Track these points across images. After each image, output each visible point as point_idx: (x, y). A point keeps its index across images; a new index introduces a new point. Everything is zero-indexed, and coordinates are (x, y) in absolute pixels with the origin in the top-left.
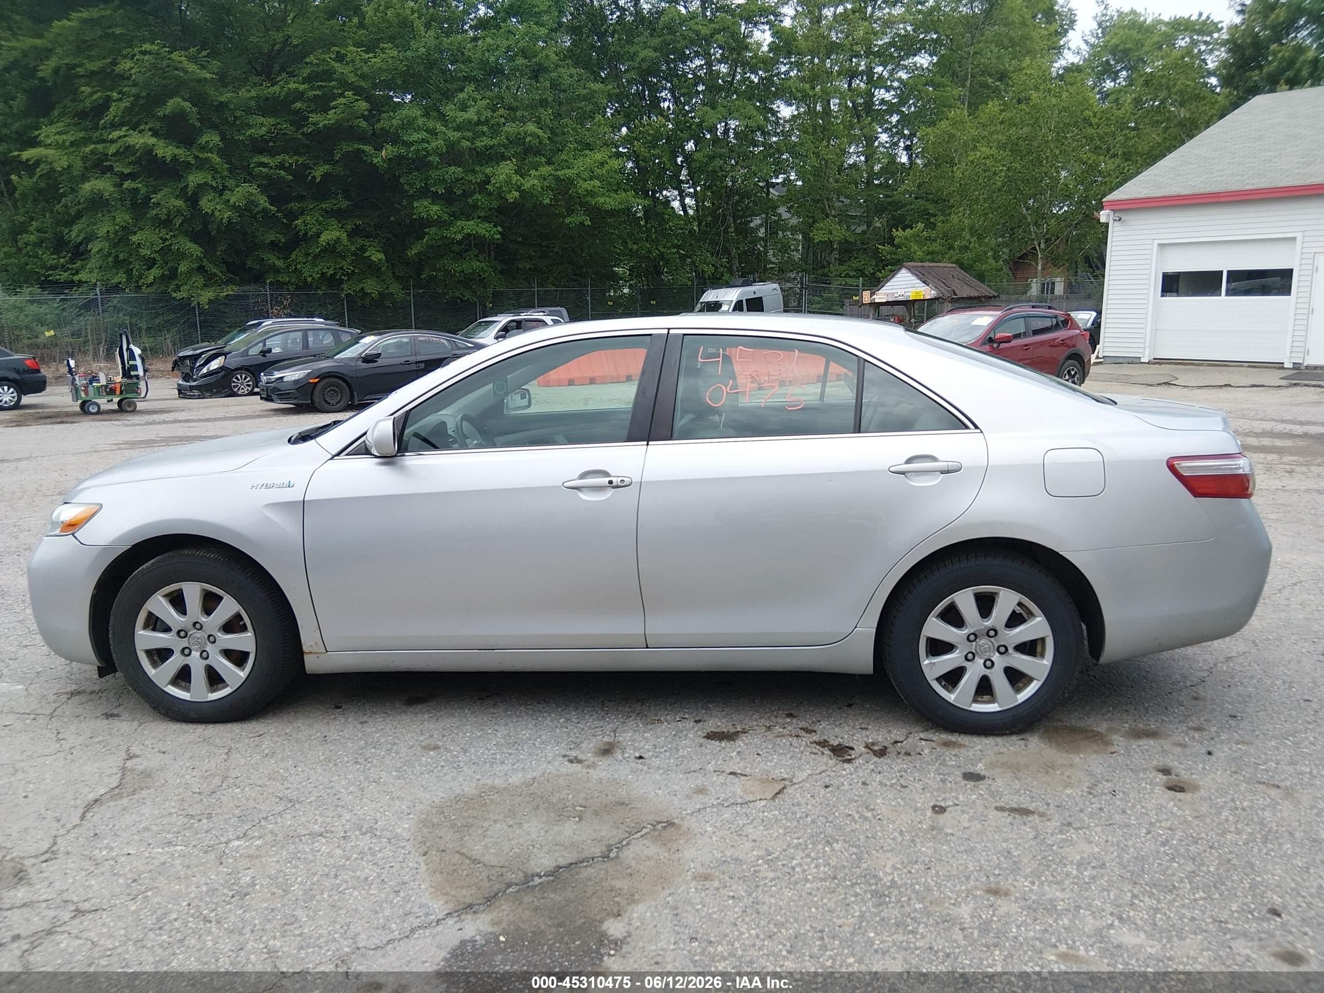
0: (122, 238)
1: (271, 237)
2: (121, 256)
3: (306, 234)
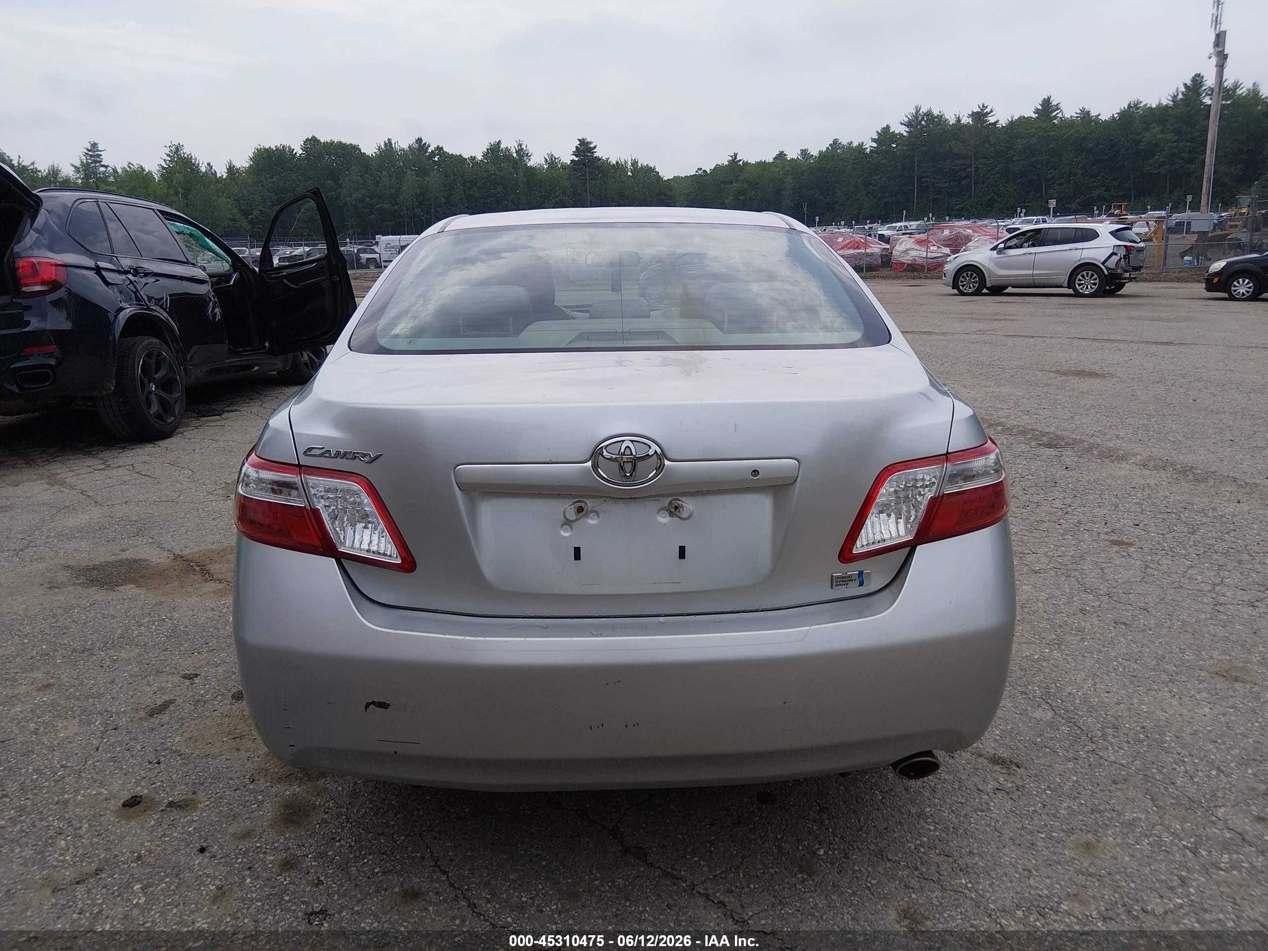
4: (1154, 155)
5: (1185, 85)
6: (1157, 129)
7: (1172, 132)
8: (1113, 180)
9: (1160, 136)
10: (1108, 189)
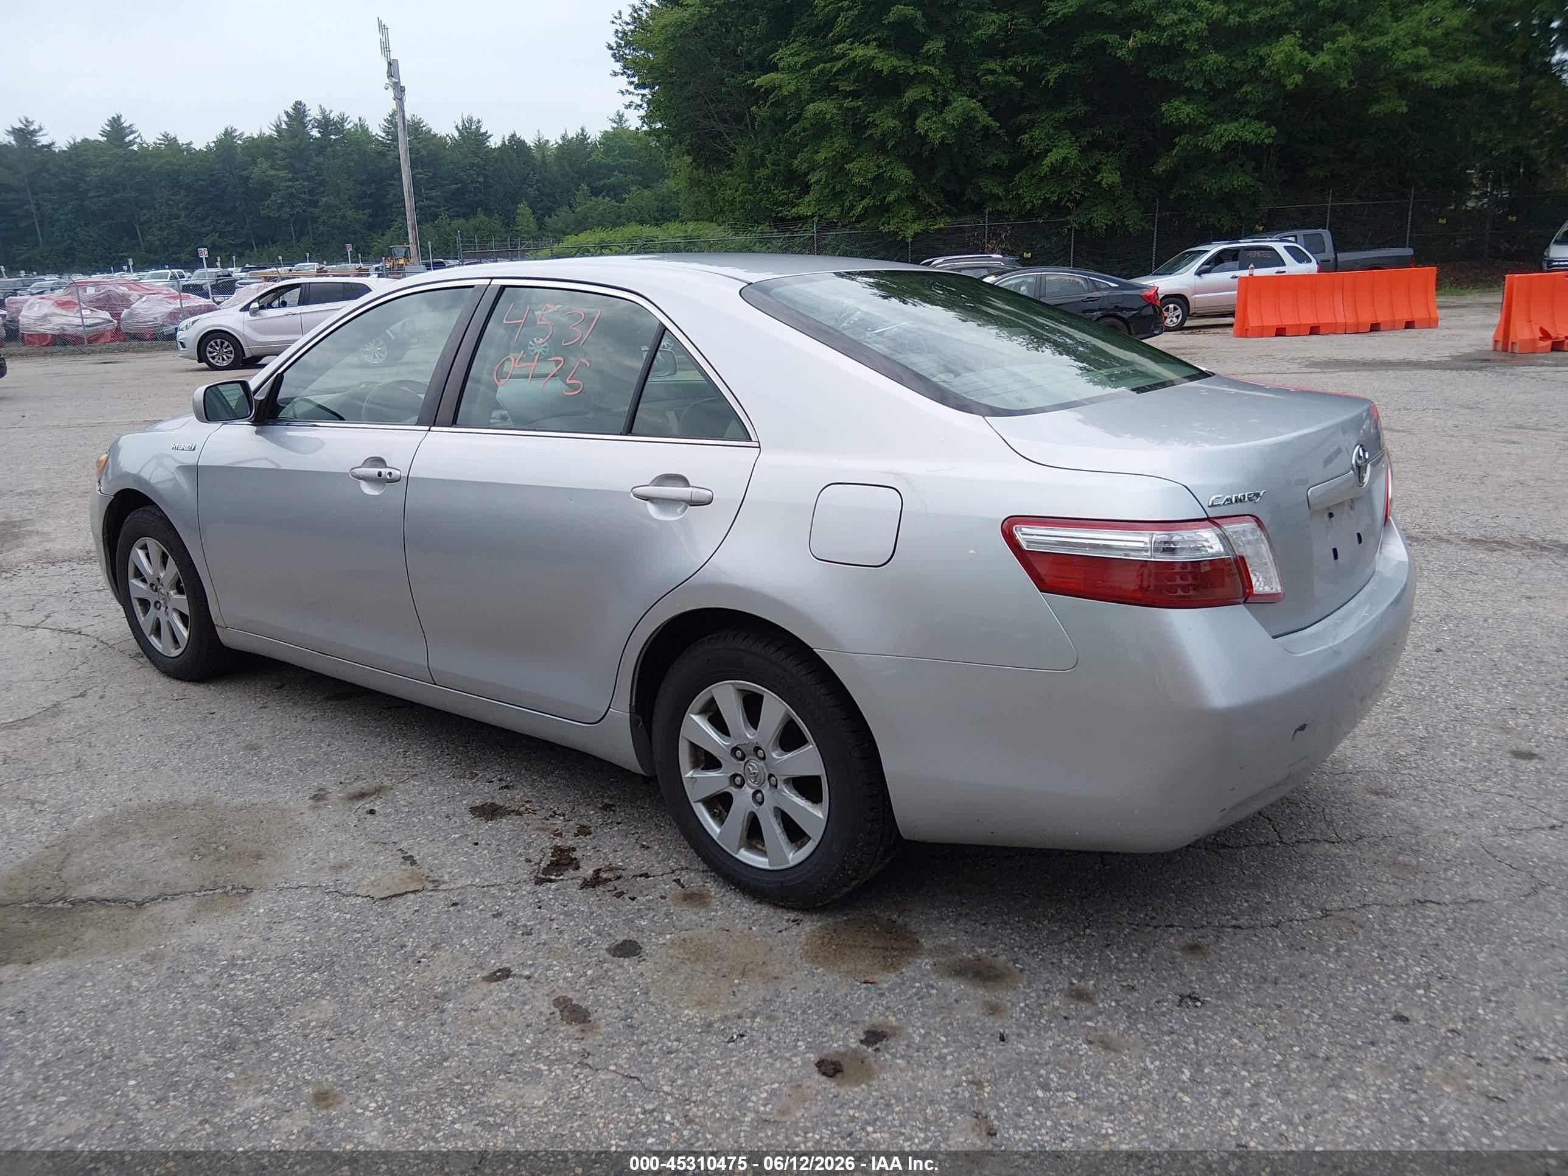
0: (838, 168)
1: (992, 160)
2: (838, 188)
3: (1031, 151)
4: (270, 195)
5: (287, 113)
6: (266, 165)
7: (284, 169)
8: (227, 224)
9: (272, 172)
10: (222, 235)
